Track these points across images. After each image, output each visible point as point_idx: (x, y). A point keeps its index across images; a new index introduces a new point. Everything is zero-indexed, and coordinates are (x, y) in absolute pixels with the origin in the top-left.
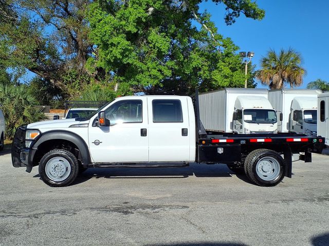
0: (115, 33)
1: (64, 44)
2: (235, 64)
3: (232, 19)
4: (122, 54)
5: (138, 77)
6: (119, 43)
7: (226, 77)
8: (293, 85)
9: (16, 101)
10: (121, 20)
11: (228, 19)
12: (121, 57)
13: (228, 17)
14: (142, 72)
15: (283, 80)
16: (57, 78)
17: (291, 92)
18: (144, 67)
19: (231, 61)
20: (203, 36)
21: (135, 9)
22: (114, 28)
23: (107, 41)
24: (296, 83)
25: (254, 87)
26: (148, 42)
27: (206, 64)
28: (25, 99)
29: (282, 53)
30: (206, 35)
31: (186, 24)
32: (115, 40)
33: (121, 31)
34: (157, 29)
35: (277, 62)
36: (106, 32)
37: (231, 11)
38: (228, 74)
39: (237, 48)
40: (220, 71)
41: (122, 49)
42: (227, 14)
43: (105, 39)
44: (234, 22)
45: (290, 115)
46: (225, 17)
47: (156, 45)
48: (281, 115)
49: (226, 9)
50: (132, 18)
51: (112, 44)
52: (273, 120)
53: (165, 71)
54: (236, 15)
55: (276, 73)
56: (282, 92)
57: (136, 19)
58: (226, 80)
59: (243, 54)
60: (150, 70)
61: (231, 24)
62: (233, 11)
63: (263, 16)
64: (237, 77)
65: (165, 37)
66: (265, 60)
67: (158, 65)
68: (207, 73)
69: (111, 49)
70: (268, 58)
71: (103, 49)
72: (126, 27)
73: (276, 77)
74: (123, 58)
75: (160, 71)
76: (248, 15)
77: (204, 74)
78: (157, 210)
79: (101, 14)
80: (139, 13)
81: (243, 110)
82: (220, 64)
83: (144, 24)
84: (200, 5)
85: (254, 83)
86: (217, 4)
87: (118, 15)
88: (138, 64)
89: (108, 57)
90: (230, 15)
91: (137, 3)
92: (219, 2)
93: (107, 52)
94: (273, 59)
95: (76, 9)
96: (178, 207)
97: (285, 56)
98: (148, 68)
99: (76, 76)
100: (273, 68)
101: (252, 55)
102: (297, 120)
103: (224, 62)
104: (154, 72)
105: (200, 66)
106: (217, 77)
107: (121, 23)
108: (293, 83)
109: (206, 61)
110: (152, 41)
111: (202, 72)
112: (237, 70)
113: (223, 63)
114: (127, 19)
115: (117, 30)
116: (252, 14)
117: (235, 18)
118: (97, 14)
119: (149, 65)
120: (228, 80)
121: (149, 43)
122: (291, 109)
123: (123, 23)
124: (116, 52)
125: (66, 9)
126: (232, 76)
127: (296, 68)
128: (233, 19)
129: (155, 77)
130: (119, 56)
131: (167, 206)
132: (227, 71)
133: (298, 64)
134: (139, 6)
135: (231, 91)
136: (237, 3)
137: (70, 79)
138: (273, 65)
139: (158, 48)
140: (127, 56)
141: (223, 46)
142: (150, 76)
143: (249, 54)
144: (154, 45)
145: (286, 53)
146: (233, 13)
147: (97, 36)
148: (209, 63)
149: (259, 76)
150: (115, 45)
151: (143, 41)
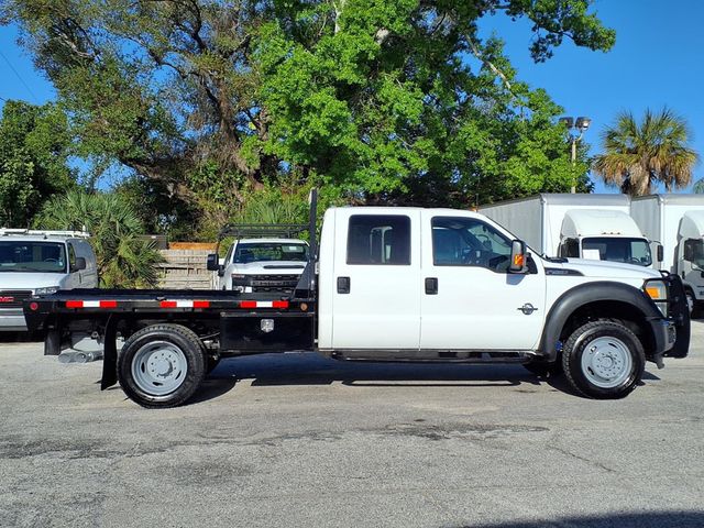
0: (314, 84)
1: (186, 107)
2: (557, 144)
3: (545, 49)
4: (330, 127)
5: (358, 174)
6: (323, 105)
7: (536, 170)
8: (673, 187)
9: (103, 227)
10: (326, 59)
11: (538, 50)
12: (328, 134)
13: (536, 45)
14: (367, 163)
15: (651, 175)
16: (179, 178)
17: (677, 200)
18: (371, 154)
19: (547, 138)
20: (483, 87)
21: (353, 34)
22: (314, 74)
23: (300, 100)
24: (678, 182)
25: (588, 192)
26: (378, 103)
27: (490, 143)
28: (121, 222)
29: (649, 119)
30: (491, 84)
31: (450, 62)
32: (316, 98)
33: (326, 79)
34: (395, 74)
35: (637, 139)
36: (297, 83)
37: (544, 32)
38: (541, 164)
39: (560, 110)
40: (525, 160)
41: (331, 117)
42: (536, 39)
43: (294, 97)
44: (550, 55)
45: (677, 249)
46: (532, 46)
47: (396, 105)
48: (660, 250)
49: (534, 29)
50: (348, 54)
51: (310, 108)
52: (643, 260)
53: (413, 160)
54: (553, 42)
55: (637, 161)
56: (659, 200)
57: (357, 55)
58: (535, 177)
59: (566, 122)
60: (382, 159)
61: (543, 61)
62: (548, 33)
63: (612, 43)
64: (559, 170)
65: (412, 90)
66: (612, 135)
67: (398, 148)
68: (493, 162)
69: (306, 118)
70: (618, 130)
71: (289, 120)
72: (336, 73)
73: (636, 171)
74: (331, 136)
75: (402, 159)
76: (579, 42)
77: (488, 165)
78: (488, 433)
79: (283, 47)
80: (363, 42)
81: (581, 239)
82: (524, 145)
83: (370, 66)
84: (479, 22)
85: (589, 183)
86: (513, 20)
87: (320, 48)
88: (359, 146)
89: (301, 135)
90: (541, 41)
91: (358, 23)
92: (518, 16)
93: (298, 123)
94: (630, 132)
95: (214, 34)
96: (527, 428)
97: (655, 126)
98: (378, 156)
99: (216, 172)
100: (629, 151)
101: (586, 124)
102: (692, 260)
103: (533, 140)
104: (392, 163)
105: (480, 148)
106: (517, 170)
107: (327, 64)
108: (671, 183)
109: (490, 139)
110: (387, 100)
111: (482, 162)
112: (559, 156)
113: (530, 143)
114: (338, 56)
115: (319, 79)
116: (591, 39)
117: (551, 47)
118: (275, 46)
119: (381, 147)
120: (541, 177)
121: (380, 103)
122: (679, 237)
123: (331, 63)
124: (318, 124)
125: (195, 36)
126: (548, 168)
127: (679, 152)
128: (548, 51)
129: (393, 174)
130: (324, 132)
131: (506, 427)
132: (539, 158)
133: (682, 142)
134: (362, 28)
135: (550, 200)
136: (556, 16)
137: (205, 180)
138: (629, 145)
139: (398, 112)
140: (339, 131)
141: (530, 106)
142: (383, 170)
143: (579, 123)
144: (391, 108)
145: (655, 119)
146: (547, 37)
147: (276, 91)
148: (498, 142)
149: (600, 166)
150: (314, 110)
151: (367, 99)
